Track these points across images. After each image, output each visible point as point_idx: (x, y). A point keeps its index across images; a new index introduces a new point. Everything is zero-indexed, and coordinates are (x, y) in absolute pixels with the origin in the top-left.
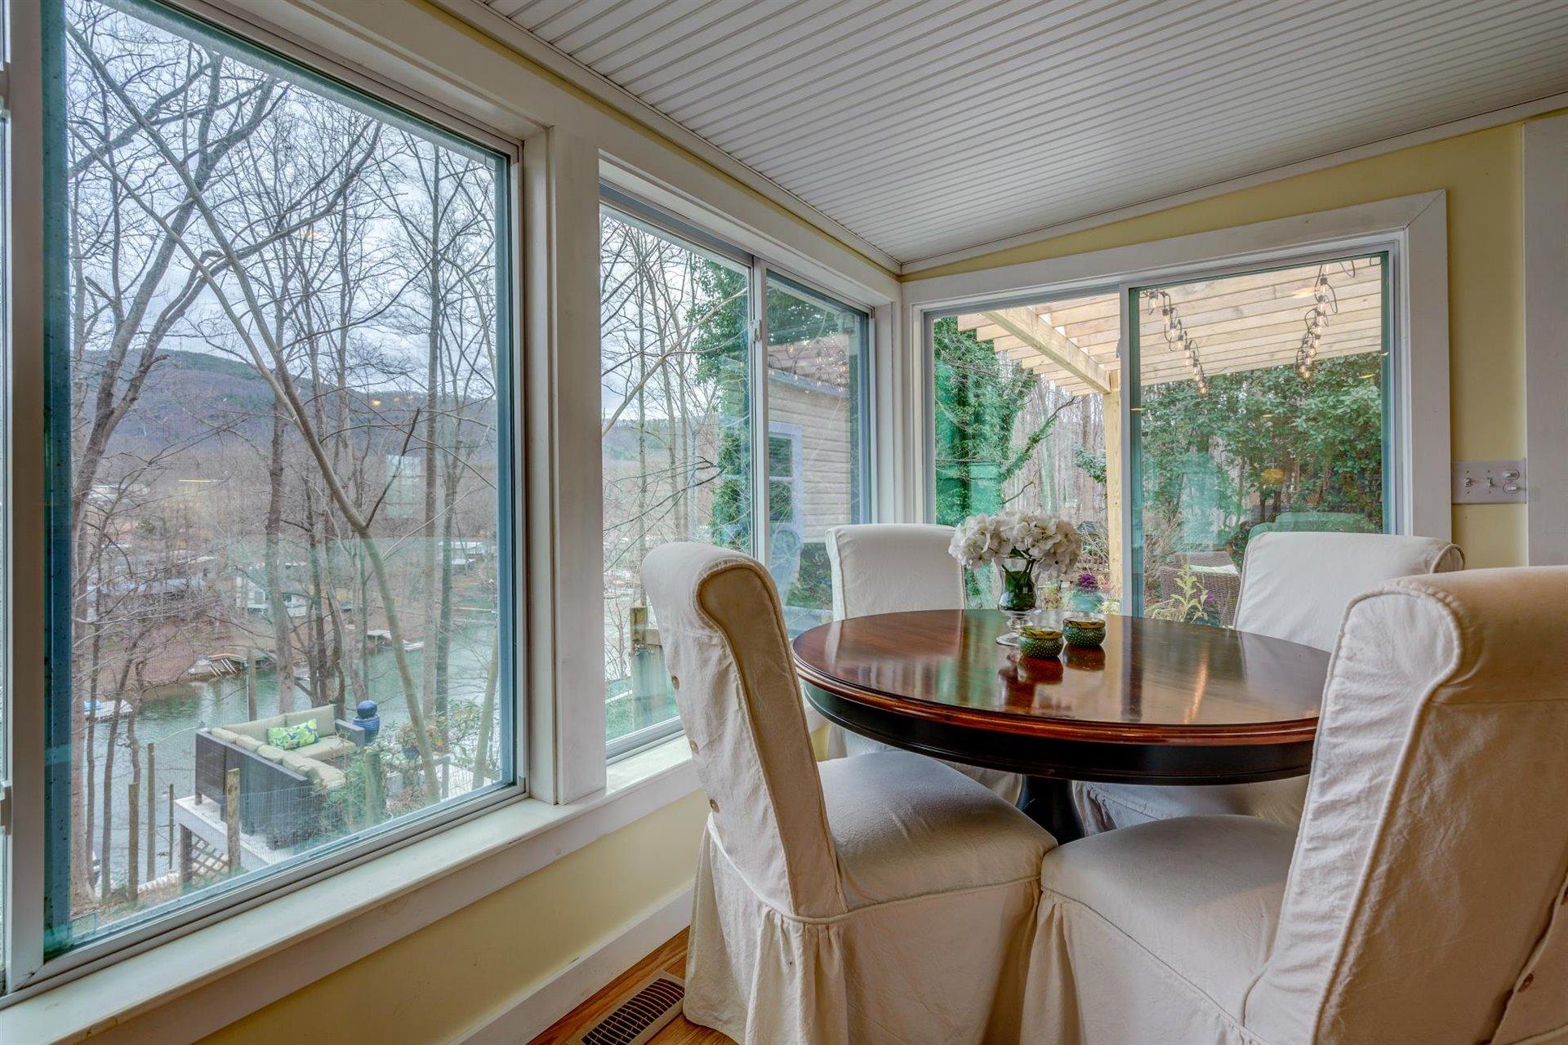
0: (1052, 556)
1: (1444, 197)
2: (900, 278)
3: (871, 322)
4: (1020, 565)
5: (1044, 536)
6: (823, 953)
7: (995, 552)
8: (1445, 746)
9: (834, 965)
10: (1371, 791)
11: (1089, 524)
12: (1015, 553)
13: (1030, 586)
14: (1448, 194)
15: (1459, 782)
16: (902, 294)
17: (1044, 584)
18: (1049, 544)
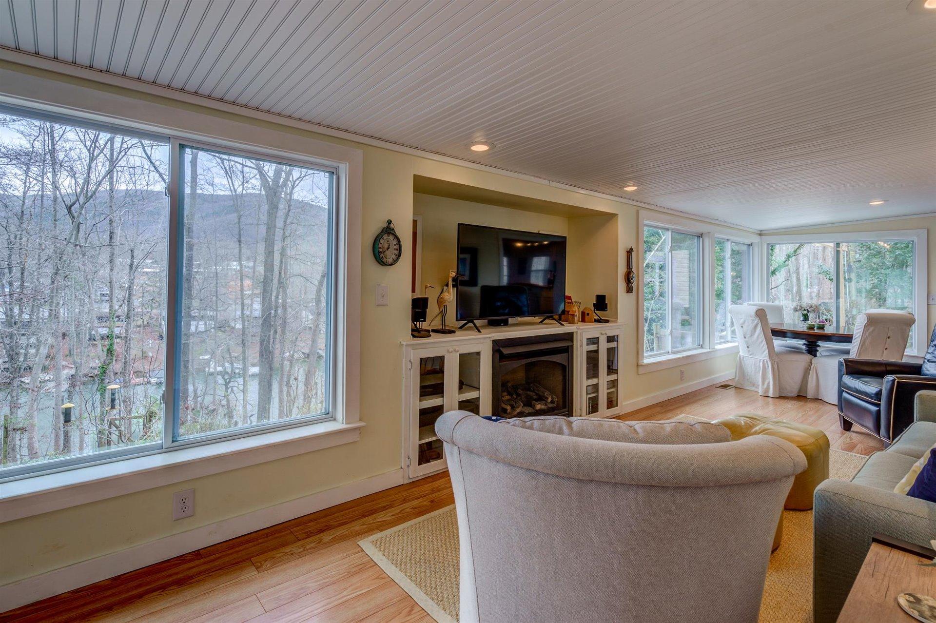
0: (814, 311)
1: (926, 231)
2: (760, 235)
3: (751, 247)
4: (805, 312)
5: (812, 307)
6: (774, 365)
7: (800, 309)
8: (868, 330)
9: (776, 367)
10: (859, 336)
11: (824, 304)
12: (804, 310)
13: (808, 316)
14: (928, 230)
15: (869, 334)
16: (761, 239)
17: (811, 315)
18: (812, 309)
